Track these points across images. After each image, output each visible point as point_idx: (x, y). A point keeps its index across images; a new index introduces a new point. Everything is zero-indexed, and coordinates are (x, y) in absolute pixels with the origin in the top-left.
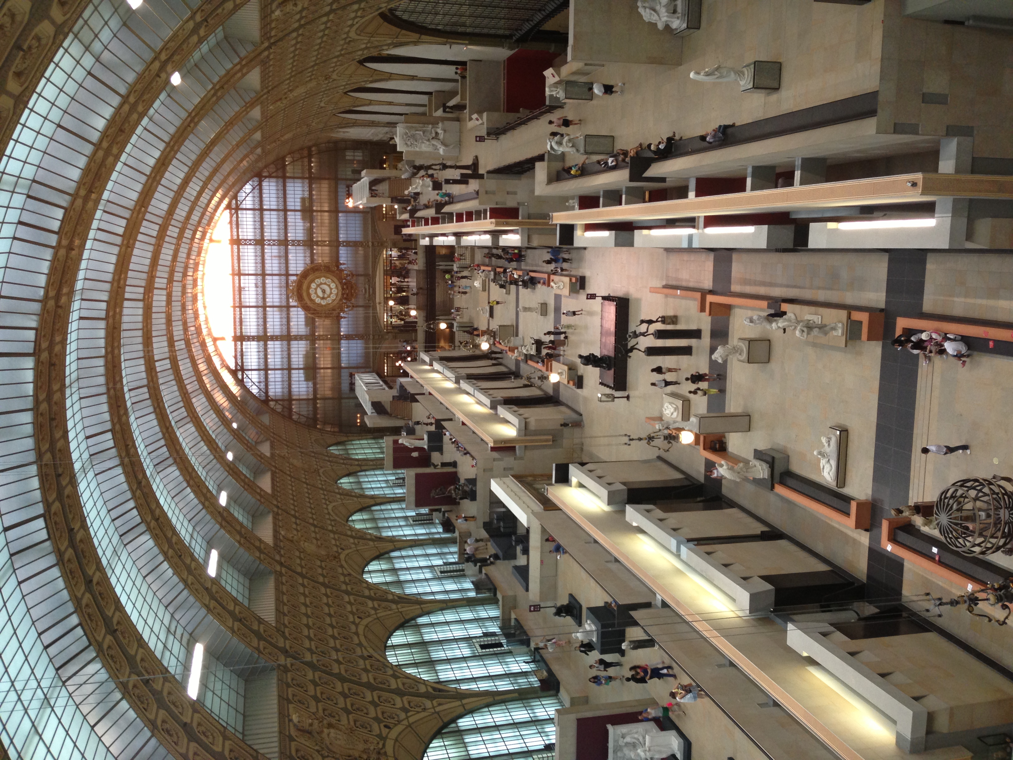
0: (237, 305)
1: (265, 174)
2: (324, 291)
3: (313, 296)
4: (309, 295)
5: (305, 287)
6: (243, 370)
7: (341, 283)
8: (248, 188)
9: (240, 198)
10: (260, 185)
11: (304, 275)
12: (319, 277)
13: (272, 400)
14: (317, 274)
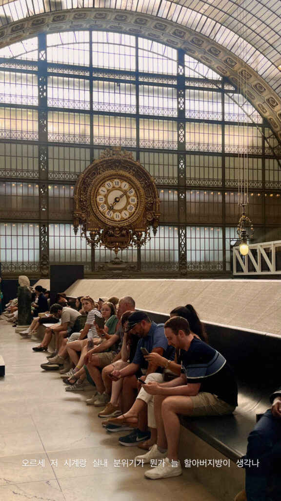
2: (116, 201)
3: (109, 184)
4: (111, 178)
5: (121, 172)
7: (130, 226)
11: (141, 173)
14: (143, 192)
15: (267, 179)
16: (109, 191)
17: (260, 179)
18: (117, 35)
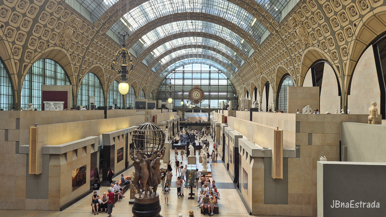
0: (193, 72)
1: (228, 80)
2: (196, 95)
3: (195, 92)
4: (196, 91)
5: (197, 90)
6: (175, 73)
7: (199, 100)
8: (224, 76)
9: (222, 74)
10: (225, 79)
11: (201, 90)
12: (200, 94)
13: (166, 80)
14: (201, 93)
15: (228, 90)
16: (195, 93)
17: (227, 90)
18: (197, 64)
